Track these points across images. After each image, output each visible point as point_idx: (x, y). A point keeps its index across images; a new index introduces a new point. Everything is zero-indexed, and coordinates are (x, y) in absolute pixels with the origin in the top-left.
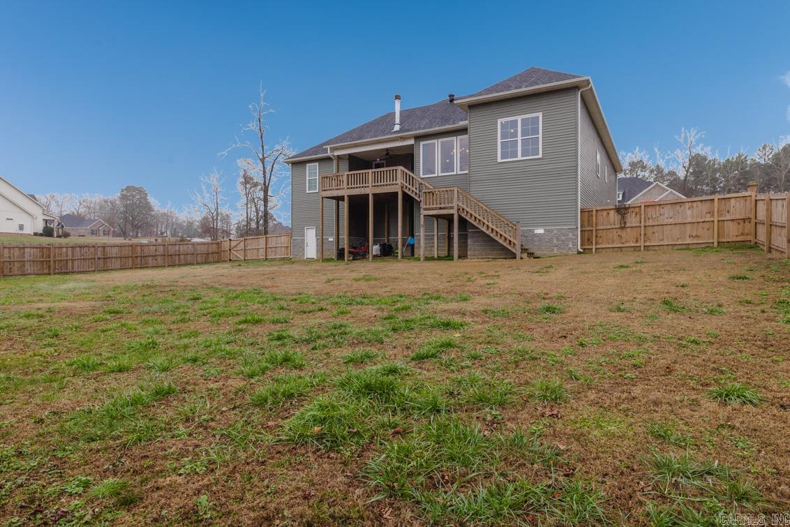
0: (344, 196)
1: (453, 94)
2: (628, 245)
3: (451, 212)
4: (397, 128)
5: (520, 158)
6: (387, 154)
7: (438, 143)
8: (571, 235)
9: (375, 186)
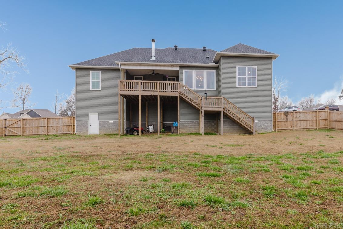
0: (138, 95)
1: (205, 46)
2: (288, 128)
3: (220, 110)
4: (153, 58)
5: (247, 86)
6: (153, 73)
7: (194, 72)
8: (269, 124)
9: (161, 91)
